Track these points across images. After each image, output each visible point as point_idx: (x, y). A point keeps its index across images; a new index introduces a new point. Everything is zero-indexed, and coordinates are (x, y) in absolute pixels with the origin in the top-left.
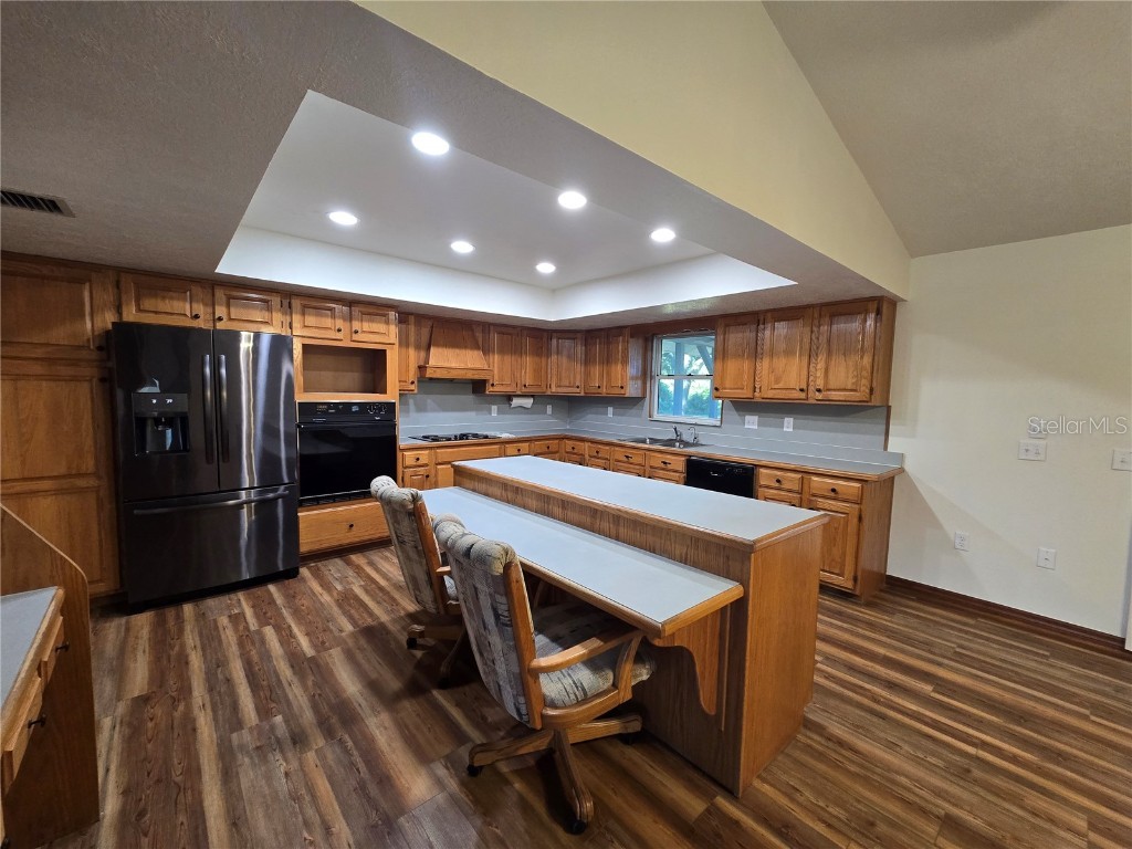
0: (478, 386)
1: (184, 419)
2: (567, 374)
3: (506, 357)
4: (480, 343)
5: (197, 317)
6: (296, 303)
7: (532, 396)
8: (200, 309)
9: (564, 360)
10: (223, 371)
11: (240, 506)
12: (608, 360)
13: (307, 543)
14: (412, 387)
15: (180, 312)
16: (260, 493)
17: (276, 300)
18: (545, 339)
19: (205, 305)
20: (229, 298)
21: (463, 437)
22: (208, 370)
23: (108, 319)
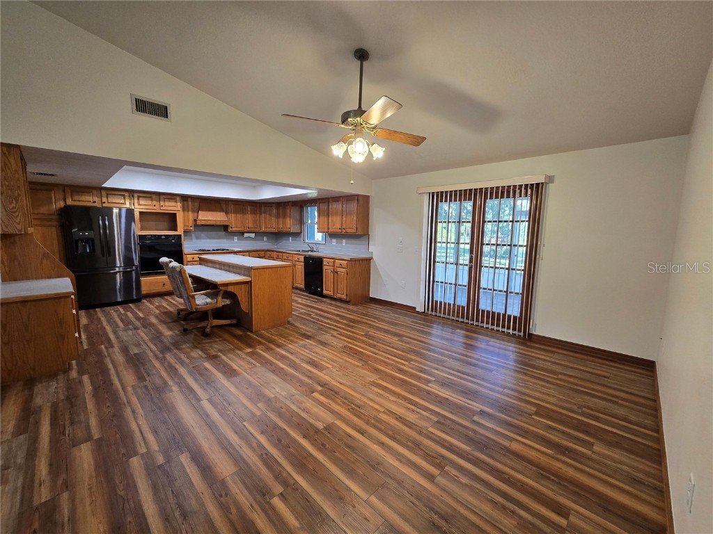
0: (225, 228)
1: (93, 240)
2: (270, 223)
3: (238, 215)
4: (224, 209)
5: (95, 202)
6: (136, 195)
7: (255, 232)
8: (96, 199)
9: (268, 216)
10: (107, 223)
11: (116, 273)
12: (284, 216)
13: (144, 290)
14: (191, 228)
15: (89, 200)
16: (124, 269)
17: (127, 194)
18: (258, 207)
19: (98, 197)
20: (107, 194)
21: (217, 250)
22: (101, 222)
23: (61, 204)
